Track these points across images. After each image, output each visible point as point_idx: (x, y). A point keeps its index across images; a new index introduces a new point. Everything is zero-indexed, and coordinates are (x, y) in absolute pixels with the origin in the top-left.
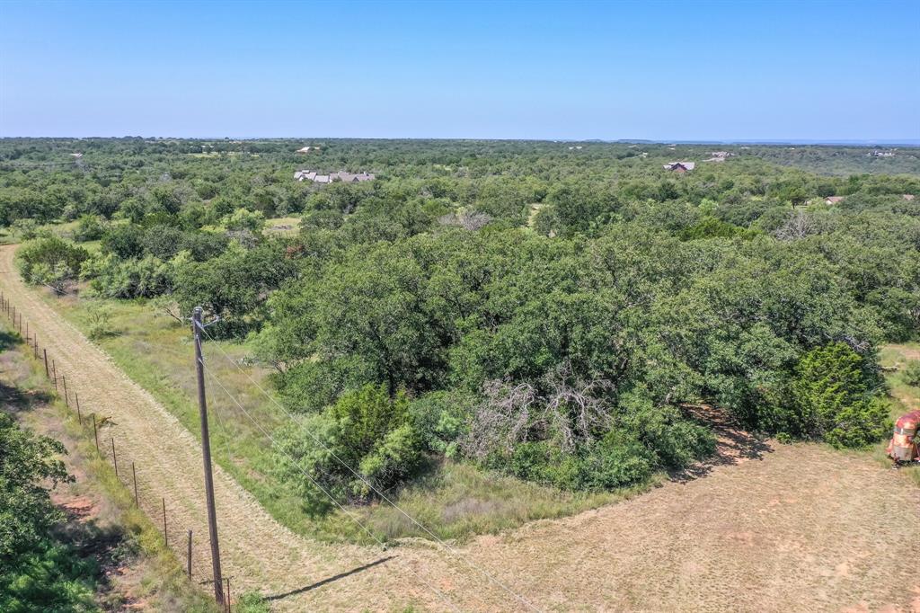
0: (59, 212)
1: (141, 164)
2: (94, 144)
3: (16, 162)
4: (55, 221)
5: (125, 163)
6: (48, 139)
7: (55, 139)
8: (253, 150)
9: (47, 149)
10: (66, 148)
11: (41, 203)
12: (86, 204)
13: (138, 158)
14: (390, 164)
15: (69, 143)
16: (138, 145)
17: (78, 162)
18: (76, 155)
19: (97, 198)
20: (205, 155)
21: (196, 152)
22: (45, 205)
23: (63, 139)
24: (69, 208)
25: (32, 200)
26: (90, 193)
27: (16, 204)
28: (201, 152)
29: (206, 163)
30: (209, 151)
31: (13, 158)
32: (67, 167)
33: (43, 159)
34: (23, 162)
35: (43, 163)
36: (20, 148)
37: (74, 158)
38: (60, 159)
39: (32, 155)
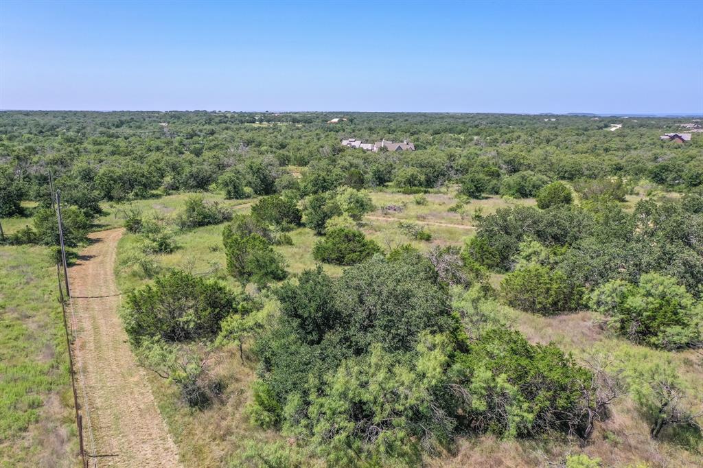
0: (158, 184)
1: (212, 133)
2: (175, 116)
3: (120, 130)
4: (154, 192)
5: (201, 131)
6: (142, 112)
7: (147, 112)
8: (295, 121)
9: (142, 119)
10: (155, 119)
11: (143, 176)
12: (184, 176)
13: (208, 127)
15: (157, 115)
16: (209, 117)
17: (165, 130)
18: (164, 124)
19: (194, 170)
20: (256, 125)
21: (251, 122)
22: (147, 178)
23: (153, 112)
24: (168, 179)
25: (135, 173)
26: (186, 164)
27: (120, 178)
28: (254, 122)
29: (263, 132)
30: (261, 121)
31: (117, 127)
32: (157, 135)
33: (140, 127)
34: (125, 130)
35: (139, 131)
36: (123, 119)
37: (162, 127)
38: (152, 128)
39: (131, 124)
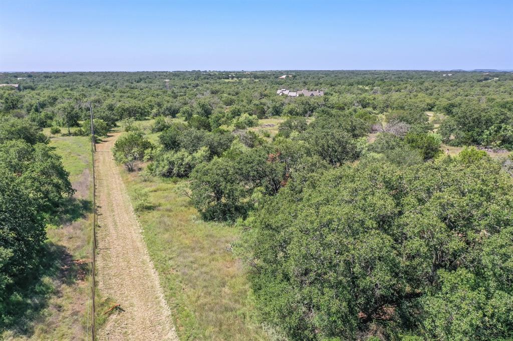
0: (148, 113)
1: (197, 85)
2: (176, 74)
3: (138, 84)
4: (147, 118)
5: (190, 85)
6: (156, 72)
7: (159, 72)
8: (256, 77)
9: (154, 77)
10: (163, 77)
11: (140, 108)
12: (163, 109)
13: (197, 82)
14: (332, 86)
15: (165, 74)
16: (197, 75)
17: (167, 84)
18: (167, 80)
20: (230, 80)
21: (226, 78)
22: (142, 110)
23: (162, 72)
24: (155, 111)
26: (166, 103)
27: (128, 109)
28: (228, 79)
29: (230, 85)
30: (233, 78)
31: (138, 82)
32: (161, 87)
33: (151, 82)
34: (142, 84)
35: (151, 84)
36: (142, 77)
37: (165, 82)
38: (158, 83)
39: (146, 81)
